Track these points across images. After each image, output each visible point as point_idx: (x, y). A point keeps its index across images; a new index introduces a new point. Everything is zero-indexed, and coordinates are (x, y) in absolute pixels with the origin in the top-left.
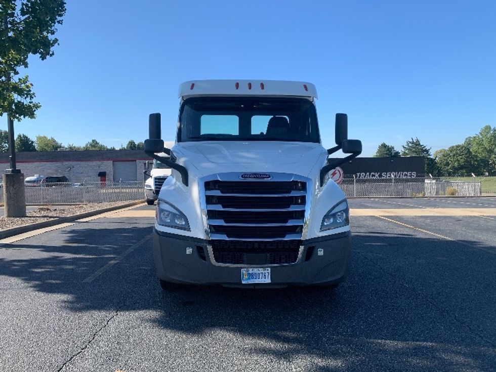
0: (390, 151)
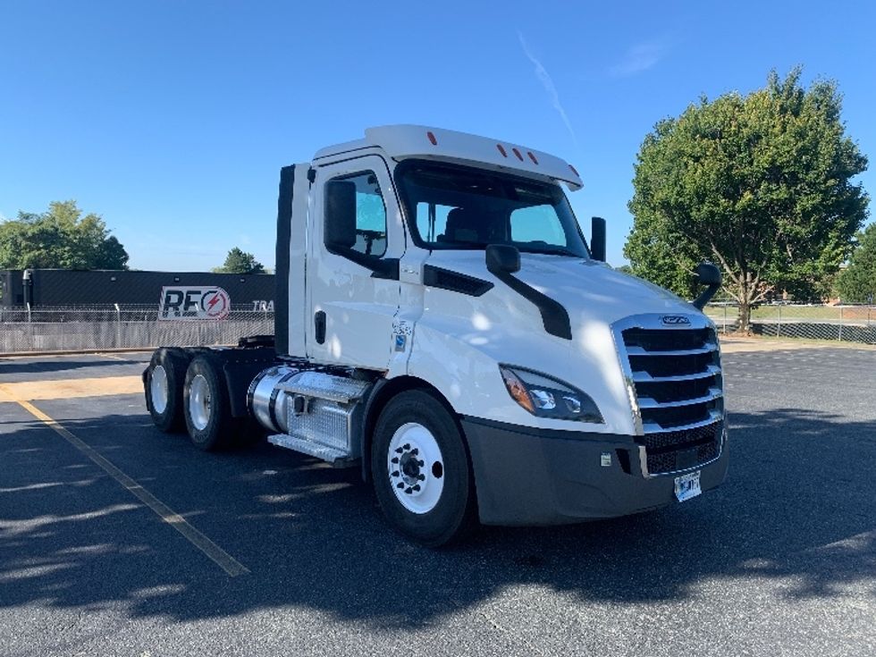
0: (248, 263)
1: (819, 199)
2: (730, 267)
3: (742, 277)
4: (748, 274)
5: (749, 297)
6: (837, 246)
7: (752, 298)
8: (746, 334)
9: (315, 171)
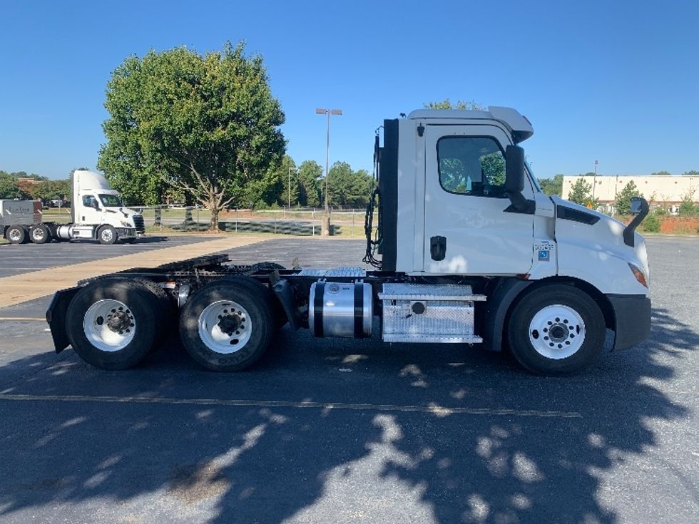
1: (265, 138)
2: (203, 181)
3: (211, 190)
4: (215, 188)
5: (218, 204)
6: (274, 171)
7: (220, 206)
8: (217, 231)
9: (424, 128)
